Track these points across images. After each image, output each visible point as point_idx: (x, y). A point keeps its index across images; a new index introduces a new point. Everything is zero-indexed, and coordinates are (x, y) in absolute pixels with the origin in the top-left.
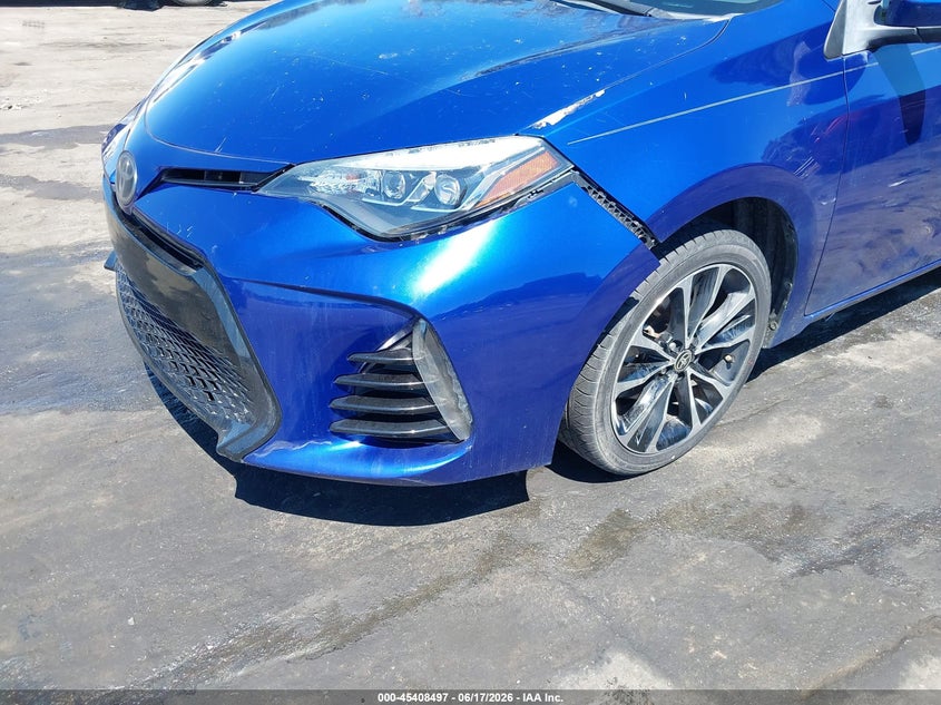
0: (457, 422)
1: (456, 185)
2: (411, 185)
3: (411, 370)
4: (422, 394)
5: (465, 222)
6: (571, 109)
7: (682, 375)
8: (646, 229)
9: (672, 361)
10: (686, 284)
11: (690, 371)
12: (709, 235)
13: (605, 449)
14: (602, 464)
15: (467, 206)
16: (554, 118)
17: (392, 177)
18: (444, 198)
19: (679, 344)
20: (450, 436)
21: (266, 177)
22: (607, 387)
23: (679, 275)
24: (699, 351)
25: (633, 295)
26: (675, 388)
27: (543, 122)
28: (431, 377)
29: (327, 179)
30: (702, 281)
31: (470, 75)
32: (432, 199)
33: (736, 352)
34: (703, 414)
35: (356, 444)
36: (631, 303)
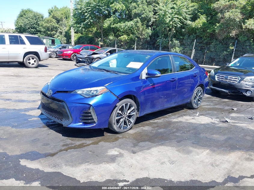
0: (96, 120)
1: (96, 92)
2: (90, 92)
3: (90, 113)
4: (91, 116)
5: (96, 96)
6: (108, 84)
7: (125, 118)
8: (118, 97)
9: (124, 116)
10: (124, 105)
11: (126, 118)
12: (126, 99)
13: (115, 127)
14: (115, 130)
15: (97, 94)
16: (107, 85)
17: (88, 91)
18: (94, 93)
19: (125, 114)
20: (94, 122)
21: (72, 91)
22: (115, 118)
23: (123, 103)
24: (127, 115)
25: (117, 105)
26: (125, 120)
27: (105, 85)
28: (92, 114)
29: (79, 92)
30: (126, 105)
31: (97, 81)
32: (93, 93)
33: (133, 116)
34: (129, 125)
35: (81, 124)
36: (116, 106)
